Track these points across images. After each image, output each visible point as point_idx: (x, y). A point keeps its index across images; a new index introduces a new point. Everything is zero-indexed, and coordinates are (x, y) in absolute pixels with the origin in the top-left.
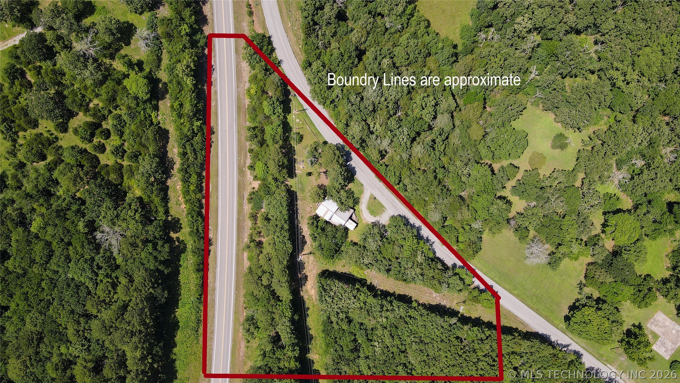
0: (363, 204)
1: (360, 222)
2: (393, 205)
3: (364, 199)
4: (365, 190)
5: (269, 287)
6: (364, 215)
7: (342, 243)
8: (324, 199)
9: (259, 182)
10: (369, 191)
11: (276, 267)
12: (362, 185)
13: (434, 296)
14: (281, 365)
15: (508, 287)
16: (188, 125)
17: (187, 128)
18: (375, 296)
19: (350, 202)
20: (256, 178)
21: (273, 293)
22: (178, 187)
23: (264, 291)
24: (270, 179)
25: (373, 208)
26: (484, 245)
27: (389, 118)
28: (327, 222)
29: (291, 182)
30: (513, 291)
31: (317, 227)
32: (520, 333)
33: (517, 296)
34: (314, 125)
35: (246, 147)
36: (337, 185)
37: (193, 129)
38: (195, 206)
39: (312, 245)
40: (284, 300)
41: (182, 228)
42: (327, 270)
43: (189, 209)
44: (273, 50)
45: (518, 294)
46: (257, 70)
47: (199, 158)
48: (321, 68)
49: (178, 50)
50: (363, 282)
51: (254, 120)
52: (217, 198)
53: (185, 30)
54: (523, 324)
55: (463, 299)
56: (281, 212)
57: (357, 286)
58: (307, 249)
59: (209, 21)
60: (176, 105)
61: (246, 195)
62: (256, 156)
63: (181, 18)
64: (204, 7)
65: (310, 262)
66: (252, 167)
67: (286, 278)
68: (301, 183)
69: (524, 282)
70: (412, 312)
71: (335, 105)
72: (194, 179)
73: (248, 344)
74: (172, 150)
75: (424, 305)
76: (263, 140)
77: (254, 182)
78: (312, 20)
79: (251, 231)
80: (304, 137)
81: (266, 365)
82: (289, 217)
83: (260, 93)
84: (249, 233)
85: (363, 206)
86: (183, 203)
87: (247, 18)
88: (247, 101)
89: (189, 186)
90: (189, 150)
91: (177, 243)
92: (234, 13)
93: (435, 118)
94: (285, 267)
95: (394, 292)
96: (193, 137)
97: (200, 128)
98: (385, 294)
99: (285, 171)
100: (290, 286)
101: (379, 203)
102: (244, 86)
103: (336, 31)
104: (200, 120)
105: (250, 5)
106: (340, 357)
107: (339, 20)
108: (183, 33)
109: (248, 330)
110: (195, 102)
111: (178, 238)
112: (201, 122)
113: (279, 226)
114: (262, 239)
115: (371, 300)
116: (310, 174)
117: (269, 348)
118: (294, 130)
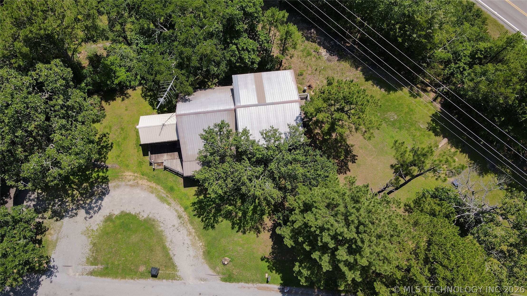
0: (176, 222)
1: (140, 164)
6: (144, 194)
8: (306, 125)
10: (191, 281)
12: (229, 278)
29: (429, 102)
68: (400, 125)
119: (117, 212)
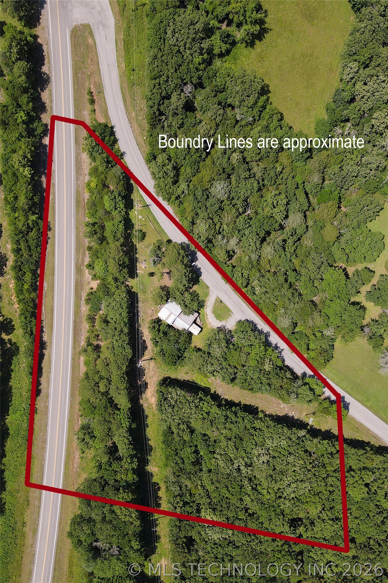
0: (208, 308)
1: (205, 327)
2: (240, 309)
3: (209, 302)
4: (211, 293)
5: (106, 394)
6: (209, 319)
7: (186, 348)
8: (167, 301)
9: (98, 281)
10: (215, 293)
11: (115, 372)
12: (208, 287)
13: (282, 406)
14: (118, 478)
15: (360, 399)
16: (22, 219)
17: (22, 222)
18: (219, 406)
19: (195, 306)
20: (95, 277)
21: (111, 401)
22: (11, 286)
23: (101, 398)
24: (110, 279)
25: (219, 312)
26: (337, 353)
27: (237, 217)
28: (169, 326)
29: (131, 282)
30: (366, 403)
31: (159, 331)
32: (372, 447)
33: (370, 408)
34: (157, 222)
35: (85, 244)
36: (181, 287)
37: (28, 224)
38: (28, 306)
39: (153, 351)
40: (122, 408)
41: (15, 329)
42: (169, 378)
43: (22, 309)
44: (115, 141)
45: (371, 405)
46: (98, 163)
47: (34, 255)
48: (167, 161)
49: (14, 139)
50: (206, 391)
51: (93, 215)
52: (53, 298)
53: (21, 117)
54: (375, 438)
55: (313, 410)
56: (121, 314)
57: (200, 395)
58: (148, 354)
59: (47, 108)
60: (10, 197)
61: (84, 296)
62: (95, 254)
63: (18, 104)
64: (42, 93)
65: (151, 368)
66: (90, 266)
67: (125, 385)
68: (143, 284)
69: (378, 394)
70: (258, 424)
71: (180, 202)
72: (28, 277)
73: (83, 455)
74: (5, 245)
75: (271, 416)
76: (103, 236)
77: (92, 282)
78: (158, 110)
79: (88, 334)
80: (147, 235)
81: (102, 477)
82: (129, 320)
83: (100, 186)
84: (86, 336)
85: (208, 310)
86: (16, 303)
87: (89, 107)
88: (87, 195)
89: (23, 284)
90: (23, 246)
91: (9, 346)
92: (75, 101)
93: (287, 217)
94: (123, 373)
95: (240, 402)
96: (28, 232)
97: (36, 223)
98: (230, 404)
99: (126, 270)
100: (129, 394)
101: (226, 307)
102: (84, 179)
103: (183, 122)
104: (36, 214)
105: (92, 93)
106: (181, 470)
107: (186, 111)
108: (19, 120)
109: (83, 440)
110: (31, 195)
111: (10, 340)
112: (37, 216)
113: (119, 329)
114: (100, 343)
115: (214, 410)
116: (152, 274)
117: (105, 459)
118: (137, 227)
119: (218, 321)
